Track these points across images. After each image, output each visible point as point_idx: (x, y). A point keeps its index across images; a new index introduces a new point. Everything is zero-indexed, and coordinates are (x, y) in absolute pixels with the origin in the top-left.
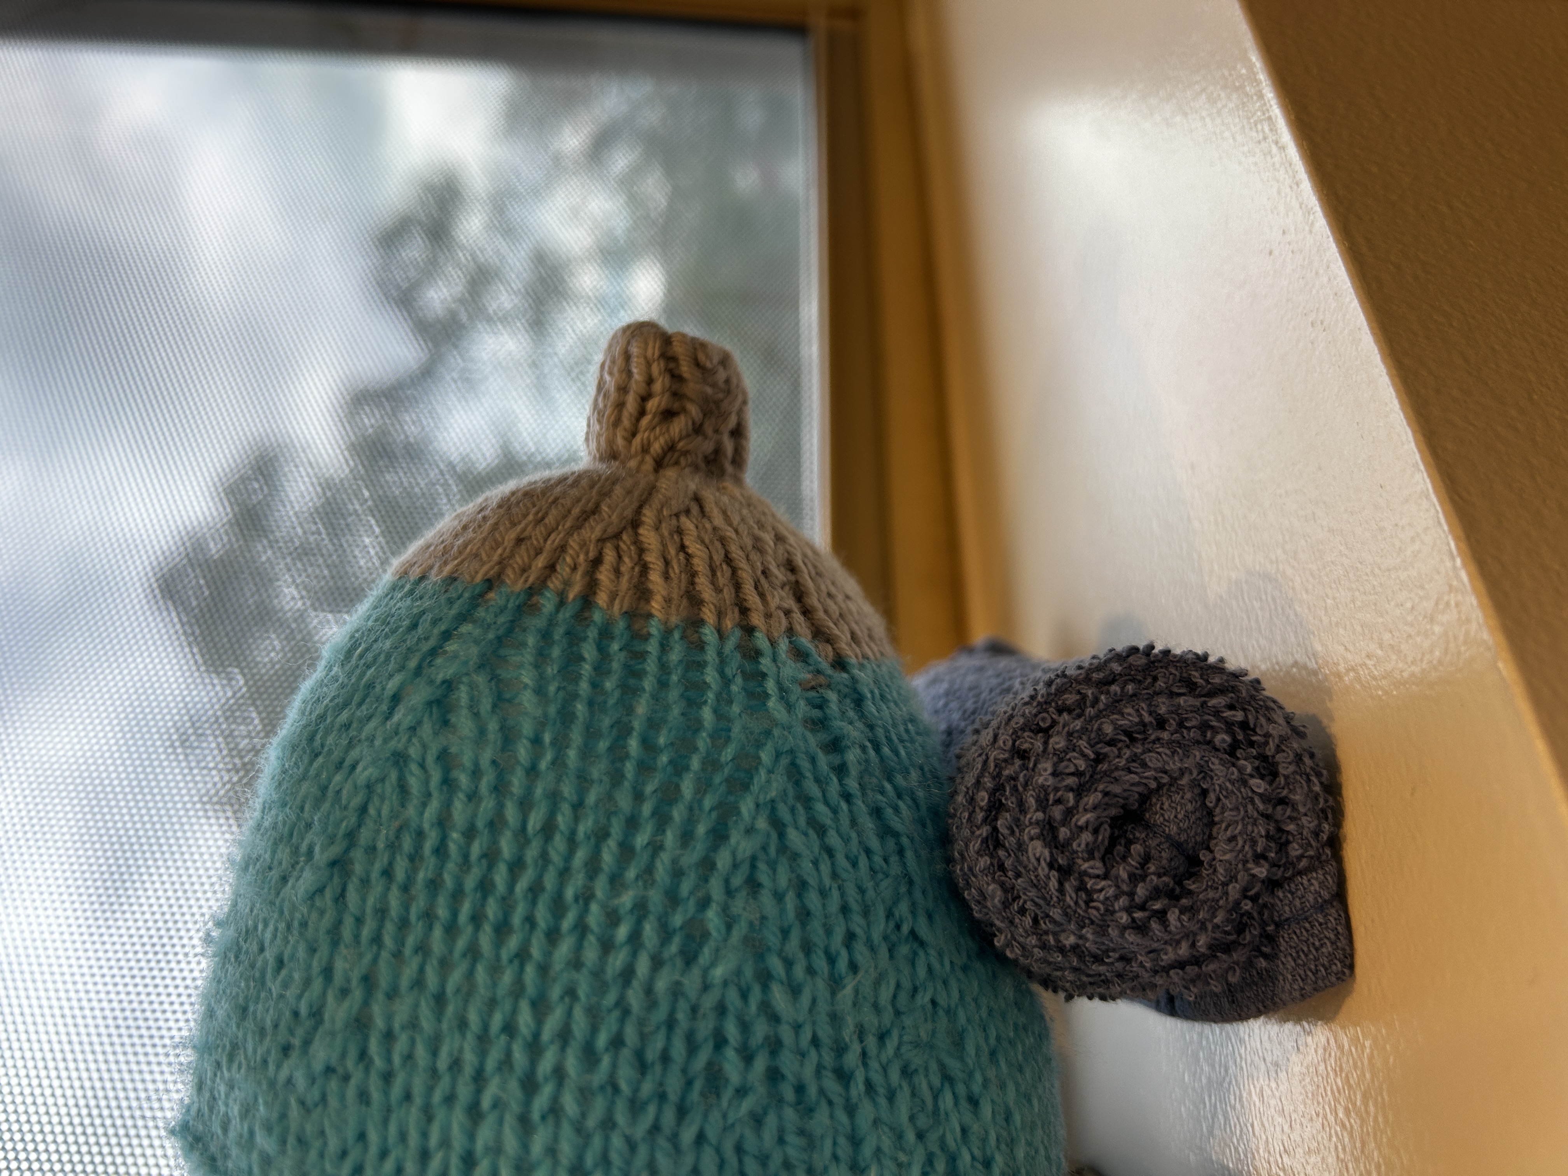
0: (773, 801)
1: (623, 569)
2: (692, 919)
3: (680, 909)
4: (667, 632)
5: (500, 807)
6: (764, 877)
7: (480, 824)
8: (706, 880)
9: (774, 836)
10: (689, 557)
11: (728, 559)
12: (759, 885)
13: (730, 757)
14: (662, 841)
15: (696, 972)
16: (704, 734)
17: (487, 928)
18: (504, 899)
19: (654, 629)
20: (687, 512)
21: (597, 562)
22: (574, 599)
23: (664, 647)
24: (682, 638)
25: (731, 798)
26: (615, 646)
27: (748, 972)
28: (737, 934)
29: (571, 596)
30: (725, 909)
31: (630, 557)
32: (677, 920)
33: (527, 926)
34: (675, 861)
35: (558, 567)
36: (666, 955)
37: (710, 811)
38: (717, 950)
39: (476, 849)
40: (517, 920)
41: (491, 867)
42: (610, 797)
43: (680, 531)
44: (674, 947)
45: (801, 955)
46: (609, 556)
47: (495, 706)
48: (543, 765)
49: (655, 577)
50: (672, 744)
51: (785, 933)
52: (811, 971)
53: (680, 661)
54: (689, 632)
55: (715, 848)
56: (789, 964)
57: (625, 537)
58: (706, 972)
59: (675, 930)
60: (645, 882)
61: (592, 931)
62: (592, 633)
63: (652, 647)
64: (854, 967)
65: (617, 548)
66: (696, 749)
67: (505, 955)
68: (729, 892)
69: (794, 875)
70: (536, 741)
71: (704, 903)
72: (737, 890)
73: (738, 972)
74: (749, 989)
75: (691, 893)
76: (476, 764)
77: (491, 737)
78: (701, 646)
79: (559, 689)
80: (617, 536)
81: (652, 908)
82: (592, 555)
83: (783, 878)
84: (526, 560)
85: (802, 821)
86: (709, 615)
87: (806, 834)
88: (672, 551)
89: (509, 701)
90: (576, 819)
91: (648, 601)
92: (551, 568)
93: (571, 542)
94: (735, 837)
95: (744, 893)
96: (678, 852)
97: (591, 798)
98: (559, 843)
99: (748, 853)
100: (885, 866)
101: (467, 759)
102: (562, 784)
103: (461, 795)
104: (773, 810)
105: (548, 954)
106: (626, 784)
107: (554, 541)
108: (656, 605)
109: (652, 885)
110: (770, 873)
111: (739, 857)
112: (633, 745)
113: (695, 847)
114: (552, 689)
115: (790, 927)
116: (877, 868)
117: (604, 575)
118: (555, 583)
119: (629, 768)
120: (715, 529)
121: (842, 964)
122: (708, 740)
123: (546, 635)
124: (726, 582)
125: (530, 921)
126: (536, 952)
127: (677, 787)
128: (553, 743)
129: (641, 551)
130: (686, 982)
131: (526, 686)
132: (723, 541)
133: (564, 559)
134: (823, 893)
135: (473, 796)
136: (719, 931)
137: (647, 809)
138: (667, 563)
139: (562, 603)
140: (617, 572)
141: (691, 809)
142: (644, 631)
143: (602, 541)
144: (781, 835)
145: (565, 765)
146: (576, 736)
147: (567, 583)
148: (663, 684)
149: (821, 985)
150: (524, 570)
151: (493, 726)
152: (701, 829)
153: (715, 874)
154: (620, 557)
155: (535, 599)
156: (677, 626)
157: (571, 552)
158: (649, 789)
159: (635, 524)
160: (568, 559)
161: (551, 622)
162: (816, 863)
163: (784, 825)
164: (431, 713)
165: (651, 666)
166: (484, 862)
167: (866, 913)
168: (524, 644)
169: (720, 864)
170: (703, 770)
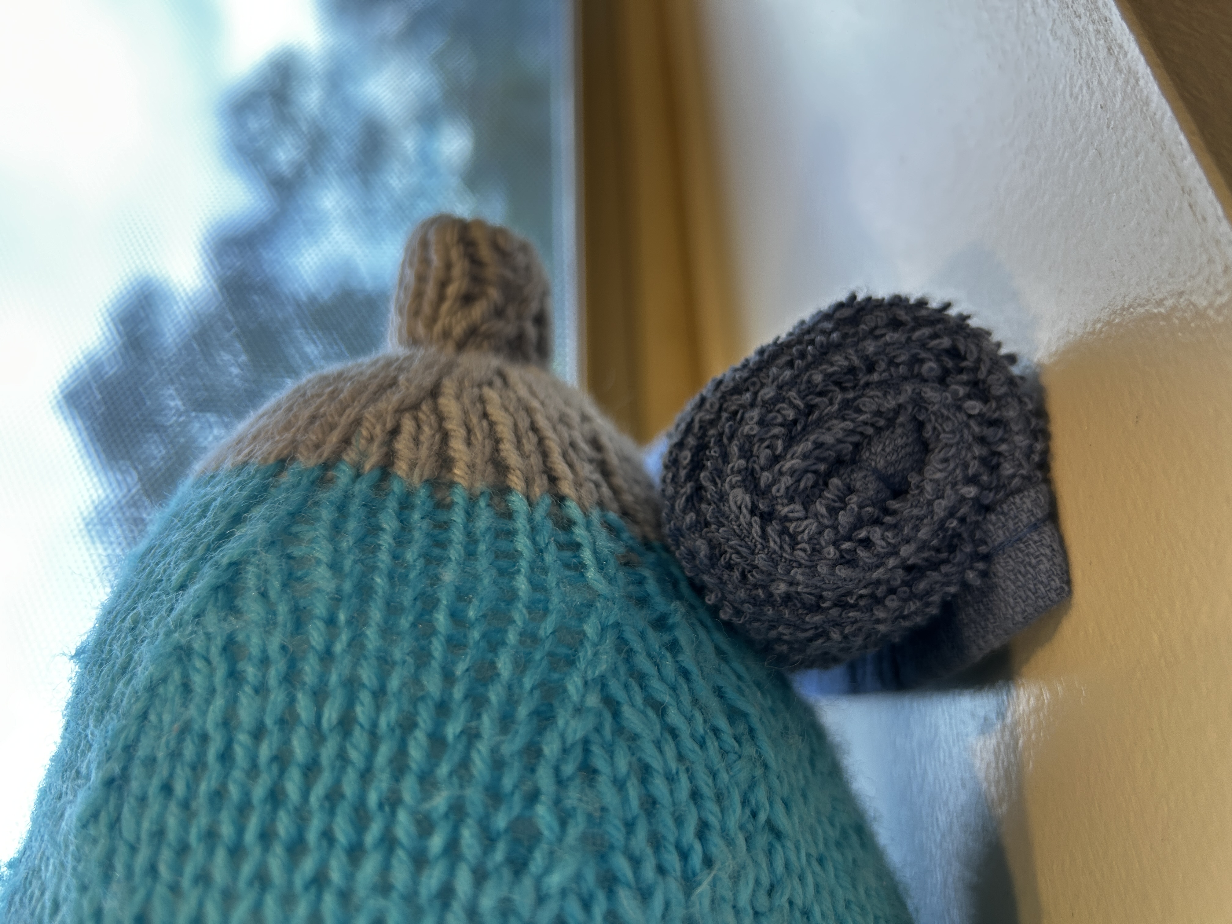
0: (602, 677)
1: (422, 438)
2: (518, 818)
3: (504, 808)
4: (472, 501)
5: (292, 701)
6: (599, 761)
7: (269, 721)
8: (533, 770)
9: (608, 716)
10: (492, 424)
11: (534, 428)
12: (595, 771)
13: (550, 631)
14: (477, 728)
15: (528, 882)
16: (520, 605)
17: (278, 849)
18: (297, 809)
19: (459, 497)
20: (490, 384)
21: (395, 432)
22: (371, 469)
23: (470, 515)
24: (488, 505)
25: (556, 676)
26: (416, 516)
27: (590, 876)
28: (574, 832)
29: (367, 467)
30: (557, 802)
31: (431, 426)
32: (501, 821)
33: (325, 843)
34: (494, 750)
35: (354, 441)
36: (490, 865)
37: (532, 690)
38: (551, 853)
39: (265, 752)
40: (312, 836)
41: (282, 772)
42: (416, 680)
43: (482, 400)
44: (499, 854)
45: (649, 851)
46: (408, 425)
47: (285, 585)
48: (338, 647)
49: (457, 446)
50: (484, 616)
51: (630, 826)
52: (661, 870)
53: (489, 529)
54: (496, 500)
55: (540, 731)
56: (636, 862)
57: (424, 407)
58: (538, 881)
59: (499, 834)
60: (461, 778)
61: (401, 845)
62: (392, 505)
63: (458, 516)
64: (708, 862)
65: (416, 419)
66: (512, 621)
67: (299, 881)
68: (560, 782)
69: (634, 759)
70: (331, 621)
71: (533, 797)
72: (570, 779)
73: (578, 877)
74: (591, 896)
75: (516, 787)
76: (264, 651)
77: (280, 619)
78: (509, 515)
79: (355, 562)
80: (415, 407)
81: (470, 809)
82: (389, 426)
83: (623, 763)
84: (320, 436)
85: (639, 699)
86: (516, 481)
87: (644, 713)
88: (475, 420)
89: (299, 579)
90: (378, 709)
91: (450, 470)
92: (346, 441)
93: (367, 415)
94: (563, 718)
95: (578, 781)
96: (498, 738)
97: (394, 683)
98: (360, 737)
99: (579, 735)
100: (736, 745)
101: (254, 650)
102: (359, 668)
103: (248, 689)
104: (604, 686)
105: (350, 877)
106: (435, 664)
107: (349, 416)
108: (459, 472)
109: (469, 782)
110: (607, 757)
111: (569, 741)
112: (441, 619)
113: (517, 732)
114: (348, 564)
115: (635, 819)
116: (727, 747)
117: (402, 444)
118: (351, 456)
119: (437, 647)
120: (519, 400)
121: (696, 859)
122: (524, 611)
123: (342, 508)
124: (533, 449)
125: (328, 836)
126: (336, 876)
127: (493, 665)
128: (349, 622)
129: (441, 418)
130: (516, 897)
131: (319, 562)
132: (529, 411)
133: (360, 432)
134: (671, 779)
135: (261, 690)
136: (551, 829)
137: (458, 692)
138: (469, 431)
139: (358, 475)
140: (416, 441)
141: (510, 687)
142: (448, 500)
143: (400, 411)
144: (616, 714)
145: (363, 646)
146: (376, 614)
147: (364, 455)
148: (470, 554)
149: (674, 886)
150: (317, 446)
151: (282, 609)
152: (523, 712)
153: (543, 762)
154: (419, 427)
155: (330, 473)
156: (482, 493)
157: (367, 424)
158: (460, 669)
159: (434, 393)
160: (365, 433)
161: (347, 497)
162: (658, 745)
163: (618, 703)
164: (216, 600)
165: (457, 535)
166: (275, 768)
167: (719, 798)
168: (318, 519)
169: (546, 750)
170: (522, 642)
